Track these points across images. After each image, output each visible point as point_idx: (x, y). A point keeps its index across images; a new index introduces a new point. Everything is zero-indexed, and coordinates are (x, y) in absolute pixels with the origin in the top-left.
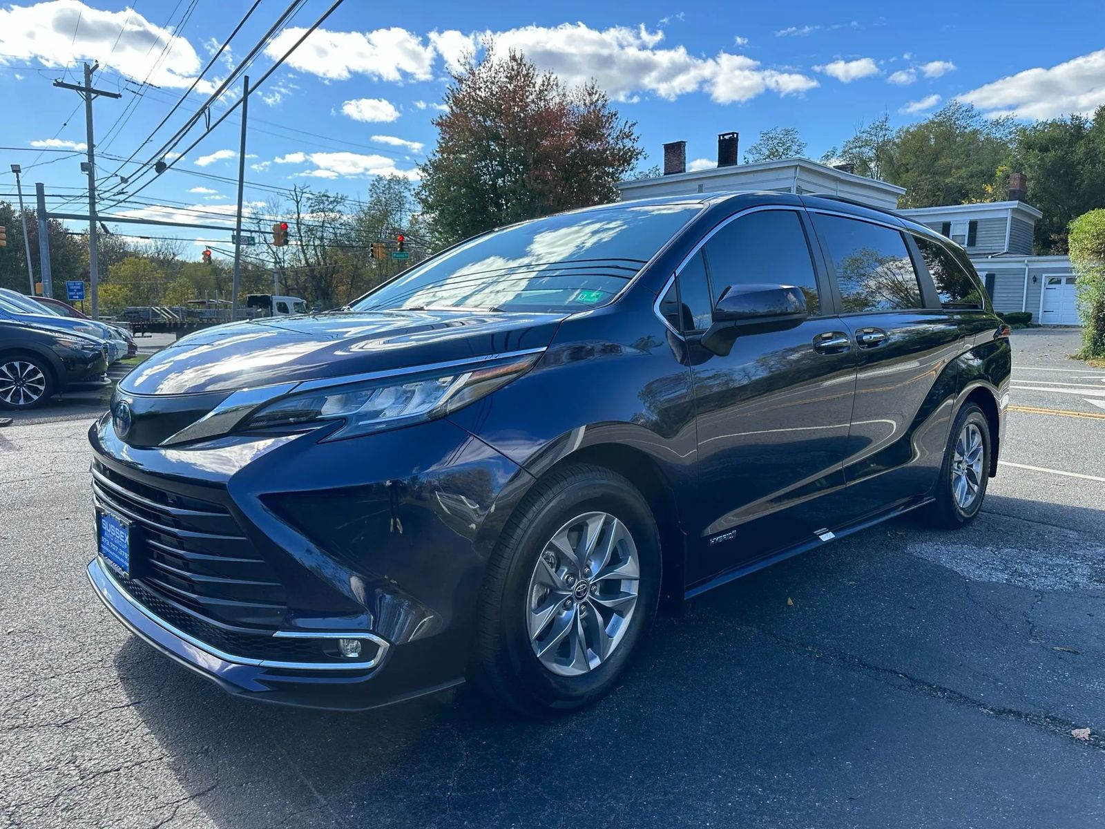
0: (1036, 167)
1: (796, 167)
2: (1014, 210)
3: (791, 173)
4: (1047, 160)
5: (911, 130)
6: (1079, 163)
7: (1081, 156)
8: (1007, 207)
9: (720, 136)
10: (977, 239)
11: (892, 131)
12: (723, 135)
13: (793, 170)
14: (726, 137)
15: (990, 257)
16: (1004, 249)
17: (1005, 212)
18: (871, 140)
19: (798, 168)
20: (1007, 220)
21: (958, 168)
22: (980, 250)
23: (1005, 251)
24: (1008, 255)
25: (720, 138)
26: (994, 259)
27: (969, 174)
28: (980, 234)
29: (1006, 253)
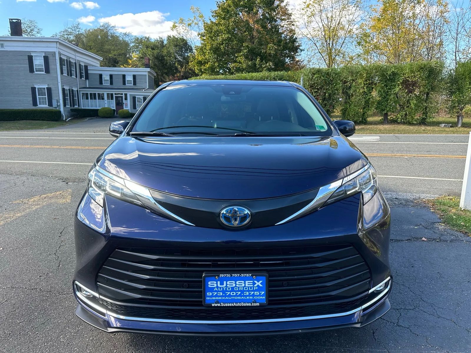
0: (151, 55)
1: (57, 42)
2: (149, 72)
3: (54, 45)
4: (155, 53)
5: (91, 31)
6: (165, 56)
7: (166, 53)
8: (146, 71)
9: (10, 19)
10: (137, 82)
11: (82, 30)
12: (12, 19)
13: (56, 43)
14: (14, 21)
15: (144, 90)
16: (147, 87)
17: (145, 72)
18: (73, 32)
19: (58, 43)
20: (146, 76)
21: (114, 51)
22: (138, 87)
23: (147, 88)
24: (148, 90)
25: (10, 20)
26: (145, 91)
27: (118, 54)
28: (137, 80)
29: (148, 89)
